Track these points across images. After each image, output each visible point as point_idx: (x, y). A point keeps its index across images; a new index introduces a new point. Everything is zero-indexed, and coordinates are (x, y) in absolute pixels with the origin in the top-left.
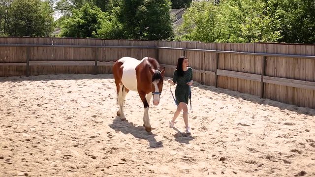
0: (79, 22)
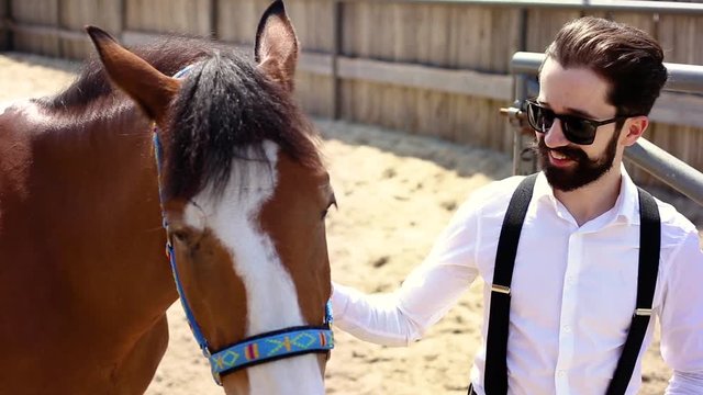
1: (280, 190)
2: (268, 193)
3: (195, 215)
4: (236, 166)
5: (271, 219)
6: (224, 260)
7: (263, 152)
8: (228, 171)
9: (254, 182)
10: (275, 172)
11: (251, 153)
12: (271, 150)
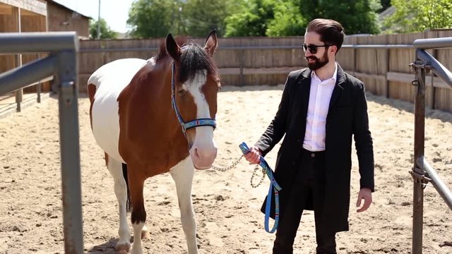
0: (248, 18)
1: (207, 83)
2: (204, 83)
3: (185, 87)
4: (196, 75)
5: (204, 89)
6: (192, 99)
7: (203, 72)
8: (194, 76)
9: (201, 80)
10: (206, 78)
11: (200, 72)
12: (205, 72)
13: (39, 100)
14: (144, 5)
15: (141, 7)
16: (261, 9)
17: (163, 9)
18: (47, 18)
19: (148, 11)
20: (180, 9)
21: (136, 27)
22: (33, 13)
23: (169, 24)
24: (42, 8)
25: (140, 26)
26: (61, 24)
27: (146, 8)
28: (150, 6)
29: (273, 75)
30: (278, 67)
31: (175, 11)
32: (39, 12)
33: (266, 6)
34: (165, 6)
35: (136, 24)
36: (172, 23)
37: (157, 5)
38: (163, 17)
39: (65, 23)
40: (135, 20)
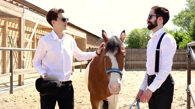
2: (116, 53)
13: (81, 71)
14: (131, 36)
15: (130, 37)
16: (177, 38)
17: (139, 38)
18: (86, 40)
19: (133, 38)
20: (146, 38)
21: (128, 45)
22: (80, 37)
23: (142, 44)
24: (84, 36)
25: (129, 45)
26: (95, 43)
27: (132, 37)
28: (133, 37)
29: (178, 65)
30: (180, 61)
31: (144, 38)
32: (83, 37)
33: (179, 36)
34: (140, 36)
35: (128, 44)
36: (143, 44)
37: (136, 36)
38: (139, 41)
39: (97, 42)
40: (127, 42)
